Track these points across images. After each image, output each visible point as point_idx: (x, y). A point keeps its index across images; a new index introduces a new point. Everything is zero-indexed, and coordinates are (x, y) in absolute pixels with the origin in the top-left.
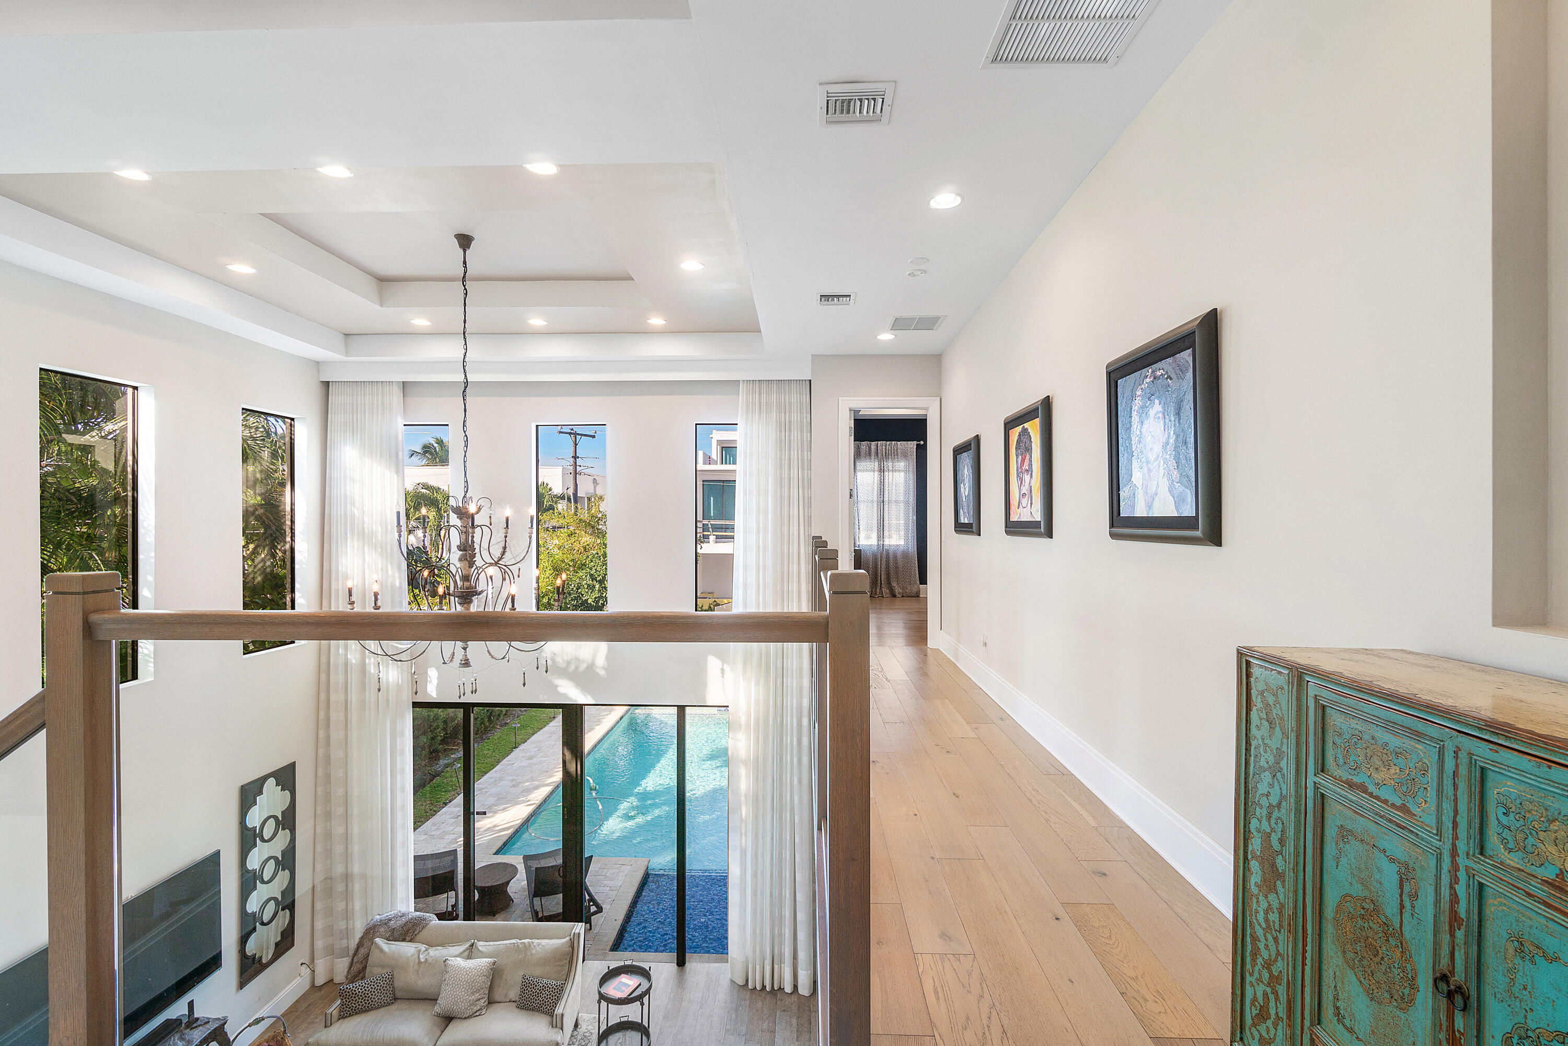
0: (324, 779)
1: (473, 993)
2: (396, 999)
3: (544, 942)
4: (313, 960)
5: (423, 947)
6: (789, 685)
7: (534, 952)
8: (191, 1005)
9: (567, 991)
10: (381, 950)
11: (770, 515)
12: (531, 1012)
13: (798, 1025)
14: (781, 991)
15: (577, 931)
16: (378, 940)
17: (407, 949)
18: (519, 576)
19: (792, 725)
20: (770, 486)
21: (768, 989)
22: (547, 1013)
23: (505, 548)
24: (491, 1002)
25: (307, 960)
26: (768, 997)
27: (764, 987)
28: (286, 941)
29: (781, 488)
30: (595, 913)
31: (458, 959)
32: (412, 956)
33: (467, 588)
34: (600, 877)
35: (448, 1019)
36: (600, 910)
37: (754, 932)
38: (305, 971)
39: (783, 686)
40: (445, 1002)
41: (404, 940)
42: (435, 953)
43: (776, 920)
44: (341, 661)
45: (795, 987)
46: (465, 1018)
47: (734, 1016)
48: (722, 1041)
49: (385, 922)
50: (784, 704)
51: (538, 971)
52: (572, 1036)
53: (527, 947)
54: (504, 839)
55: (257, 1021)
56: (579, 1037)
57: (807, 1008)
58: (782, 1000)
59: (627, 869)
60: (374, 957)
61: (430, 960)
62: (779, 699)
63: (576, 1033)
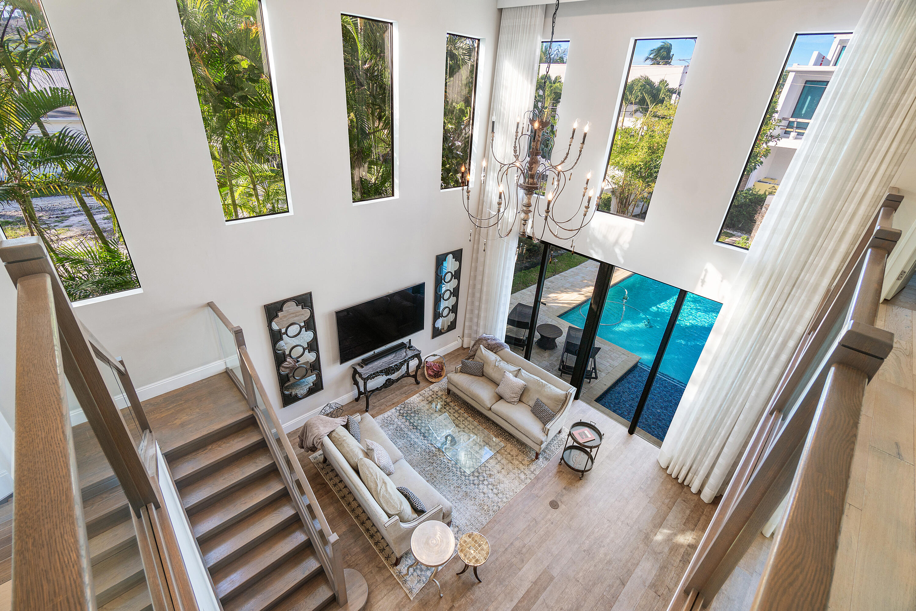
0: (475, 260)
1: (513, 393)
2: (483, 375)
3: (553, 387)
4: (463, 337)
5: (499, 358)
6: (789, 310)
7: (546, 390)
8: (410, 340)
9: (556, 418)
10: (482, 352)
11: (845, 147)
12: (536, 418)
13: (689, 515)
14: (688, 487)
15: (571, 392)
16: (481, 346)
17: (491, 356)
18: (570, 179)
19: (776, 342)
20: (862, 114)
21: (680, 481)
22: (543, 423)
23: (568, 154)
24: (520, 401)
25: (461, 336)
26: (678, 486)
27: (677, 478)
28: (452, 326)
29: (878, 116)
30: (593, 378)
31: (510, 374)
32: (493, 361)
33: (531, 184)
34: (607, 355)
35: (500, 398)
36: (596, 378)
37: (687, 439)
38: (460, 340)
39: (782, 308)
40: (501, 389)
41: (492, 351)
42: (503, 364)
43: (702, 451)
44: (489, 201)
45: (700, 492)
46: (508, 402)
47: (649, 483)
48: (635, 492)
49: (486, 339)
50: (777, 323)
51: (545, 400)
52: (556, 436)
53: (544, 386)
54: (566, 310)
55: (434, 355)
56: (559, 439)
57: (701, 510)
58: (686, 493)
59: (624, 357)
60: (478, 352)
61: (499, 367)
62: (772, 318)
63: (558, 435)
